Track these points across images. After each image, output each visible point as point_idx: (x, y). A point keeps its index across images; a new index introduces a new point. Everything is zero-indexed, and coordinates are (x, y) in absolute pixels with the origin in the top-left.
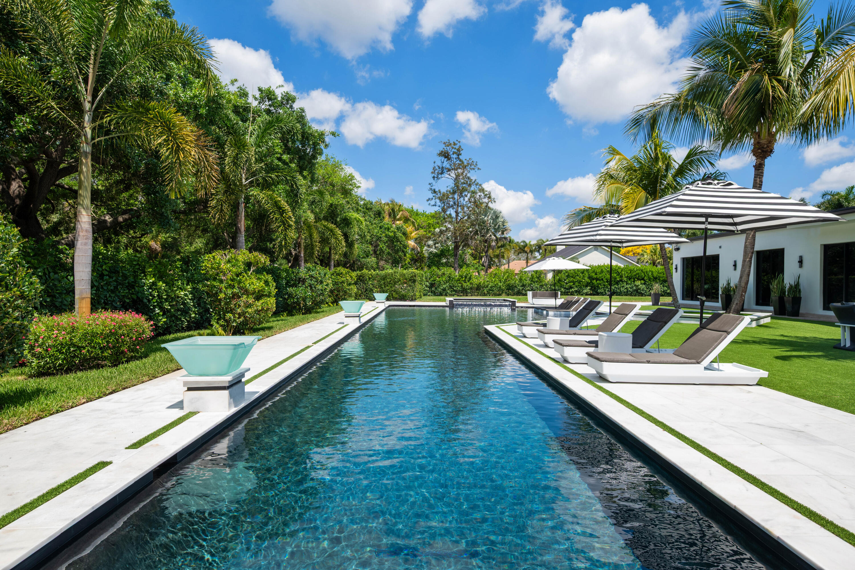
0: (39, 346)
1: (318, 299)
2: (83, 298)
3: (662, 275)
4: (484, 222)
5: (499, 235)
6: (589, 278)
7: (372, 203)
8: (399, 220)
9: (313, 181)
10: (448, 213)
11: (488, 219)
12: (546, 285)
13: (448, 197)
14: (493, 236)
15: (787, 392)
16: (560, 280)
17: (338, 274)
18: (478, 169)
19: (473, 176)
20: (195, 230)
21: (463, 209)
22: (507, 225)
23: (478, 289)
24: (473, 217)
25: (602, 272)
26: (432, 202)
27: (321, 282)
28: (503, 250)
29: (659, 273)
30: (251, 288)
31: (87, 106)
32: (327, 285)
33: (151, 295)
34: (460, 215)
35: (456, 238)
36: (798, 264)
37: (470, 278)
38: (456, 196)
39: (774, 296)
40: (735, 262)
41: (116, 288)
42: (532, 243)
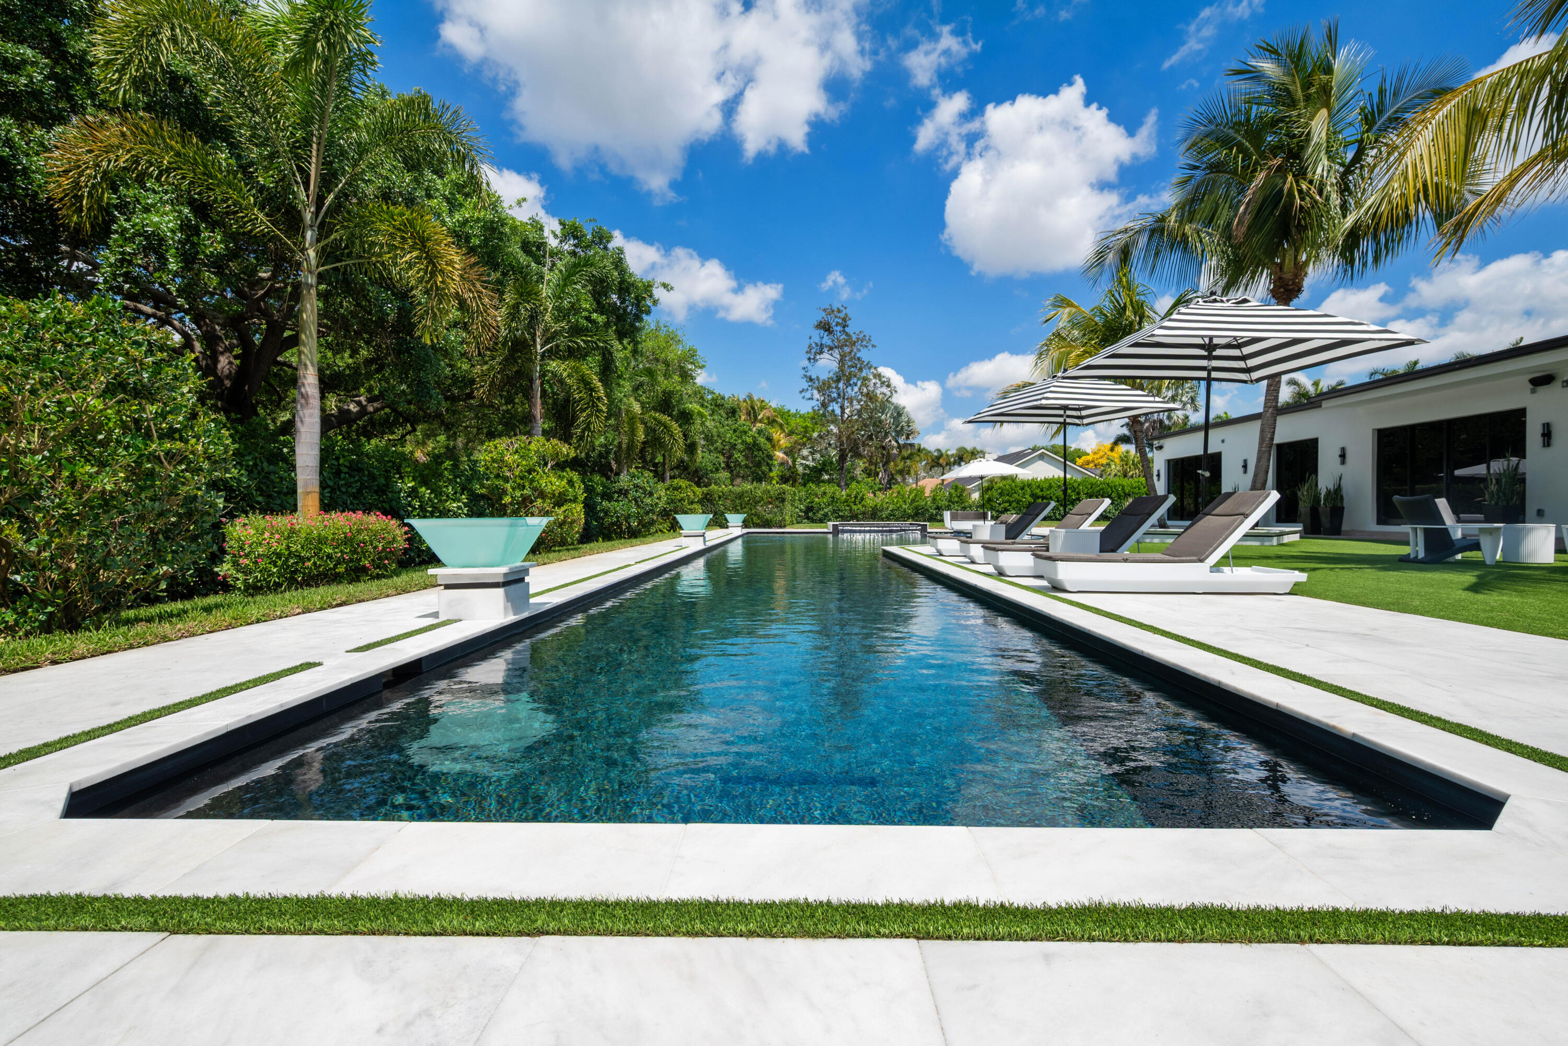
0: (247, 556)
1: (647, 519)
2: (308, 493)
3: (1136, 491)
4: (881, 422)
5: (901, 441)
6: (1032, 495)
7: (723, 398)
8: (761, 421)
9: (635, 352)
10: (830, 409)
11: (886, 418)
12: (970, 507)
13: (829, 387)
14: (893, 443)
15: (1337, 600)
16: (990, 500)
17: (676, 489)
18: (874, 346)
19: (865, 355)
20: (478, 434)
21: (851, 403)
22: (914, 426)
23: (874, 514)
24: (865, 416)
25: (1050, 487)
26: (808, 395)
27: (651, 494)
28: (908, 462)
29: (1132, 487)
30: (549, 489)
31: (308, 216)
32: (659, 498)
33: (410, 505)
34: (847, 411)
35: (842, 444)
36: (1339, 460)
37: (862, 499)
38: (841, 385)
39: (1304, 507)
40: (1245, 461)
41: (360, 491)
42: (949, 453)
